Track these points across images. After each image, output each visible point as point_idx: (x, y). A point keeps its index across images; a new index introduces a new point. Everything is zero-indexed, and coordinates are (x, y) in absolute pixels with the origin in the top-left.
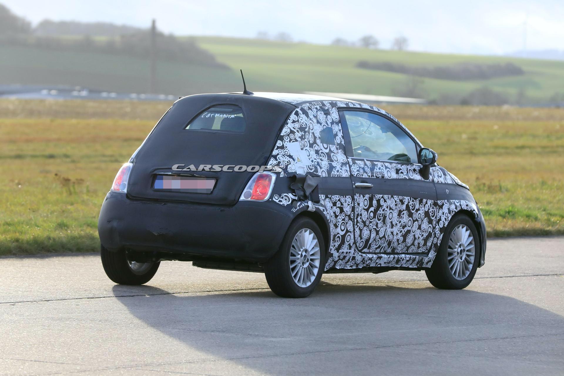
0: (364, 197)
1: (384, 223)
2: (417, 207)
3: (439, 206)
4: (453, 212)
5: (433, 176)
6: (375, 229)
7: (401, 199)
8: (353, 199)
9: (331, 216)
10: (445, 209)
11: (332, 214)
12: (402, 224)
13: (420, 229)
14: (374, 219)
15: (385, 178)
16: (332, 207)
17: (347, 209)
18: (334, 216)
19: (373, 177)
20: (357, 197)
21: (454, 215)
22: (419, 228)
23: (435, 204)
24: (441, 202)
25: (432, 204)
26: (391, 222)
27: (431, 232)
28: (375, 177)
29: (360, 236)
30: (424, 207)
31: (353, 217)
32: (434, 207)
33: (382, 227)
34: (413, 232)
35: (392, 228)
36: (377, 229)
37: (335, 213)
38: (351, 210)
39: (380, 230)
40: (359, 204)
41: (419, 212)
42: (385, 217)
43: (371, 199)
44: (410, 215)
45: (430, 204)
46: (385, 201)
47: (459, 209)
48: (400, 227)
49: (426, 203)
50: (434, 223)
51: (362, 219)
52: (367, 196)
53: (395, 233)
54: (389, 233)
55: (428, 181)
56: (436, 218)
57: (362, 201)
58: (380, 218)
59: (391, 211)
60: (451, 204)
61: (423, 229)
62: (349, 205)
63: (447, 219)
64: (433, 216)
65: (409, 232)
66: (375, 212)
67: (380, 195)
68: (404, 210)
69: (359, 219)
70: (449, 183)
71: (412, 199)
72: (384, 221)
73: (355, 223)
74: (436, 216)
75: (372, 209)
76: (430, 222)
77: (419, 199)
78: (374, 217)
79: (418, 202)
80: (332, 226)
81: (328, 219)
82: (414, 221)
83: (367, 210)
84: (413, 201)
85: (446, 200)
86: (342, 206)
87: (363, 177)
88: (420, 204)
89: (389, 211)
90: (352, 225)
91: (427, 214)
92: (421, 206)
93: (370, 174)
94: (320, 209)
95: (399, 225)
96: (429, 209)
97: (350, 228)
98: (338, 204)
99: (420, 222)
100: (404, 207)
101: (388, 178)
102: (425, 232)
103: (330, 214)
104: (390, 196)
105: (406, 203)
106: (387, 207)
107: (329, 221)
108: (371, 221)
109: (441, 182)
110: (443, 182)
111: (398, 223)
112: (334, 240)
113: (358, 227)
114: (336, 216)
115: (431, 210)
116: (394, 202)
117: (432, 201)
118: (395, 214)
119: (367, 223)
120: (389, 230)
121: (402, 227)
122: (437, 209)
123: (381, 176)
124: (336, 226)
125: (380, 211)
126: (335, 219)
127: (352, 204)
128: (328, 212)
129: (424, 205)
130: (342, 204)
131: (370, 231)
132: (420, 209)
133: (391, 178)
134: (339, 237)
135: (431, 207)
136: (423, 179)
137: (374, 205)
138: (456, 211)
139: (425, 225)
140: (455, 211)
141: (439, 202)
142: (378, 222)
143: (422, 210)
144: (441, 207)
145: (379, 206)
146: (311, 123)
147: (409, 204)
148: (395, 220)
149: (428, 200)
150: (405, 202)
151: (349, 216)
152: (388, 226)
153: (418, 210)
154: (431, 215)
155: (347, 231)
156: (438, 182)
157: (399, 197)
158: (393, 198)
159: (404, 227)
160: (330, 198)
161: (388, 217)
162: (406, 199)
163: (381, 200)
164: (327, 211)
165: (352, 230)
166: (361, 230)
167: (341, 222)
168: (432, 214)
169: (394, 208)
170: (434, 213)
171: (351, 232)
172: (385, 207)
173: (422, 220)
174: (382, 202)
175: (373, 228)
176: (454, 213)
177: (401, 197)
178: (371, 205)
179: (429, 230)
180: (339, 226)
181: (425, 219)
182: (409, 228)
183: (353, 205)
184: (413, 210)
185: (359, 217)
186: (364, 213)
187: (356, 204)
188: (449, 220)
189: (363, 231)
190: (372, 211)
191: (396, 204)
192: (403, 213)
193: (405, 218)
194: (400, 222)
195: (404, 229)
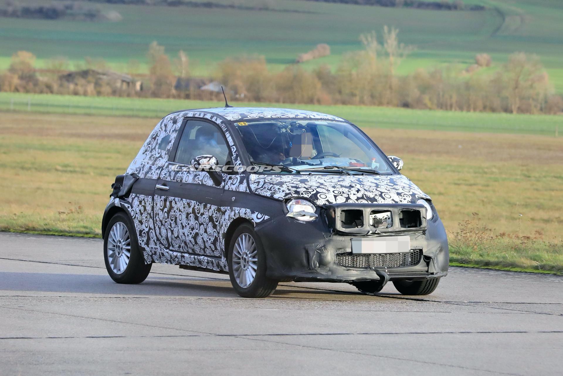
0: (160, 198)
1: (176, 224)
2: (202, 211)
3: (222, 212)
4: (231, 218)
5: (226, 183)
6: (170, 228)
7: (188, 202)
8: (153, 199)
9: (136, 213)
10: (226, 217)
11: (138, 211)
12: (190, 226)
13: (207, 233)
14: (168, 219)
15: (182, 182)
16: (138, 206)
17: (149, 208)
18: (139, 214)
19: (174, 181)
20: (156, 197)
21: (232, 222)
22: (206, 231)
23: (219, 210)
24: (224, 209)
25: (215, 210)
26: (182, 223)
27: (217, 236)
28: (175, 181)
29: (160, 234)
30: (208, 212)
31: (153, 216)
32: (218, 213)
33: (175, 227)
34: (201, 235)
35: (183, 229)
36: (171, 228)
37: (140, 211)
38: (151, 209)
39: (174, 230)
40: (156, 204)
41: (203, 216)
42: (176, 218)
43: (165, 200)
44: (196, 218)
45: (214, 209)
46: (176, 203)
47: (237, 216)
48: (189, 228)
49: (210, 208)
50: (218, 228)
51: (159, 219)
52: (163, 197)
53: (186, 235)
54: (181, 234)
55: (219, 187)
56: (219, 223)
57: (159, 200)
58: (172, 219)
59: (180, 213)
60: (232, 211)
61: (209, 233)
62: (150, 204)
63: (226, 226)
64: (217, 222)
65: (197, 234)
66: (168, 212)
67: (172, 197)
68: (190, 213)
69: (157, 218)
70: (240, 191)
71: (197, 203)
72: (176, 222)
73: (155, 221)
74: (220, 221)
75: (166, 210)
76: (215, 226)
77: (204, 204)
78: (168, 217)
79: (202, 206)
80: (136, 222)
81: (132, 215)
82: (200, 225)
83: (162, 210)
84: (198, 205)
85: (229, 207)
86: (145, 205)
87: (167, 180)
88: (204, 209)
89: (178, 213)
90: (152, 223)
91: (211, 219)
92: (205, 210)
93: (172, 178)
94: (125, 206)
95: (188, 227)
96: (213, 214)
97: (152, 226)
98: (143, 204)
99: (205, 225)
100: (191, 210)
101: (185, 182)
102: (211, 236)
103: (136, 211)
104: (180, 199)
105: (192, 207)
106: (177, 209)
107: (133, 217)
108: (166, 220)
109: (231, 190)
110: (234, 190)
111: (187, 224)
112: (140, 235)
113: (157, 226)
114: (141, 214)
115: (214, 215)
116: (183, 204)
117: (216, 206)
118: (184, 216)
119: (163, 222)
120: (181, 231)
121: (190, 229)
122: (220, 215)
123: (179, 180)
124: (141, 222)
125: (172, 212)
126: (141, 216)
127: (151, 203)
128: (133, 209)
129: (208, 210)
130: (145, 204)
131: (167, 230)
132: (205, 213)
133: (187, 182)
134: (144, 233)
135: (214, 212)
136: (214, 186)
137: (167, 207)
138: (235, 218)
139: (210, 229)
140: (233, 218)
141: (222, 208)
142: (171, 222)
143: (206, 215)
144: (224, 213)
145: (171, 208)
146: (160, 131)
147: (195, 208)
148: (184, 221)
149: (212, 205)
150: (191, 205)
151: (150, 214)
152: (180, 227)
153: (202, 214)
154: (214, 220)
155: (150, 229)
156: (229, 189)
157: (187, 200)
158: (182, 201)
159: (193, 229)
160: (138, 197)
161: (178, 218)
162: (193, 203)
163: (173, 202)
164: (132, 207)
165: (153, 228)
166: (160, 228)
167: (145, 220)
168: (216, 219)
169: (182, 211)
170: (217, 218)
171: (152, 229)
172: (175, 209)
173: (207, 224)
174: (173, 204)
175: (168, 228)
176: (232, 220)
177: (188, 201)
178: (165, 206)
179: (215, 235)
180: (144, 223)
181: (210, 223)
182: (197, 231)
183: (152, 205)
184: (198, 213)
185: (157, 216)
186: (161, 213)
187: (155, 204)
188: (228, 226)
189: (161, 230)
190: (166, 212)
191: (184, 206)
192: (190, 215)
193: (192, 222)
194: (188, 224)
195: (192, 231)
